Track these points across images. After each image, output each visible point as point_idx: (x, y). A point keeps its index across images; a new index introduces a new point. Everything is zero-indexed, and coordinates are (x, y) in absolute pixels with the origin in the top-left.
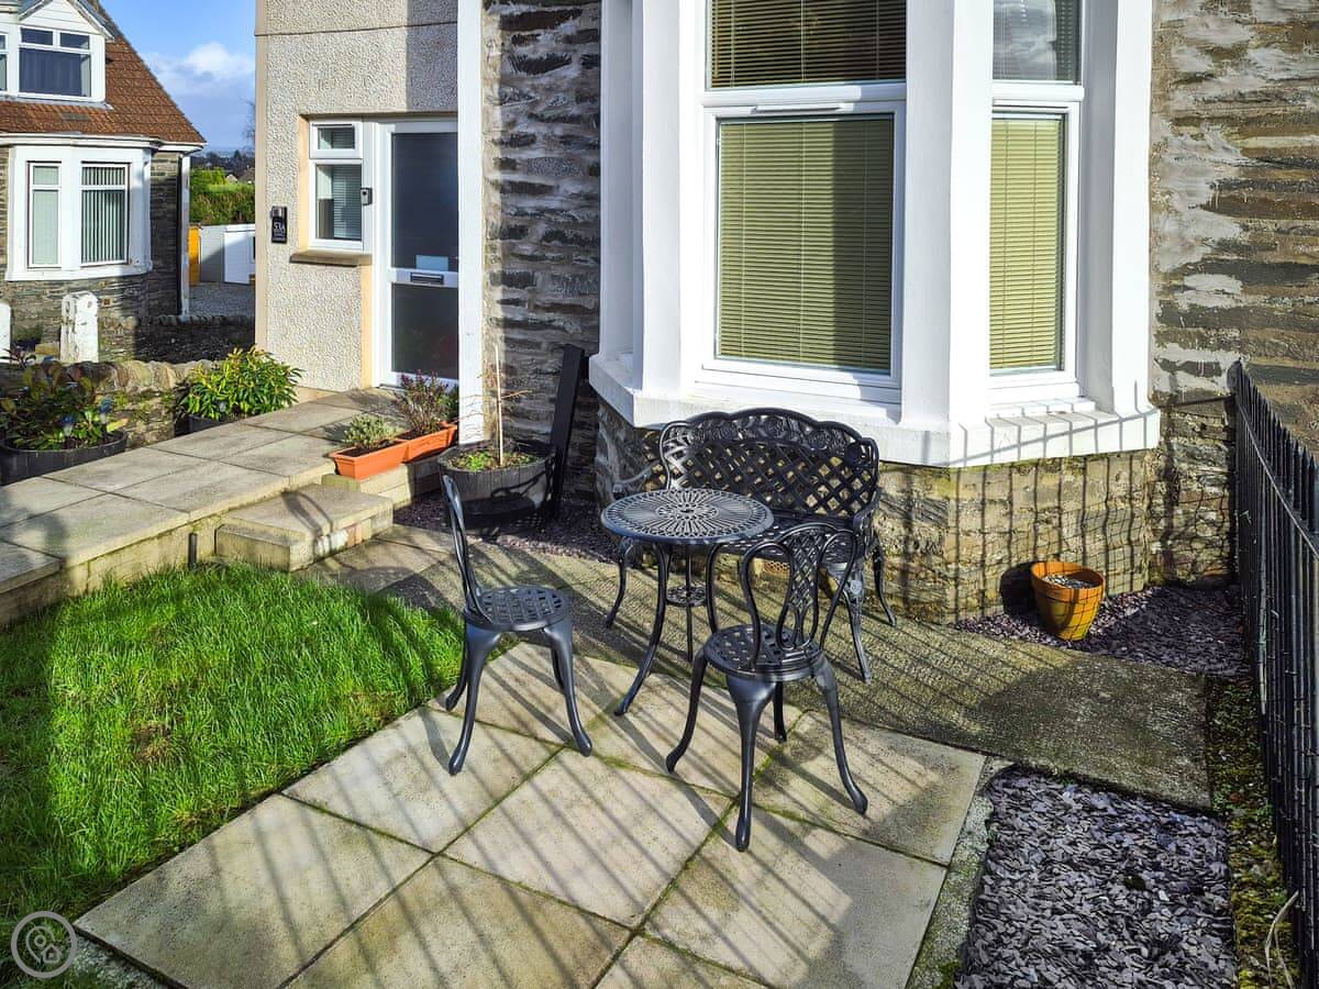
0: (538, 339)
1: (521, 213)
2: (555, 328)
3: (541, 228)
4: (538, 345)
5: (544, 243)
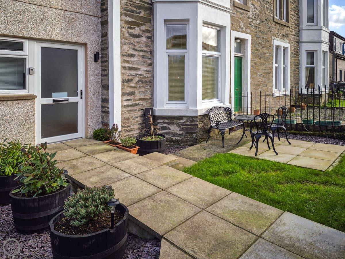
0: (136, 108)
1: (131, 75)
2: (140, 105)
3: (137, 79)
5: (137, 83)
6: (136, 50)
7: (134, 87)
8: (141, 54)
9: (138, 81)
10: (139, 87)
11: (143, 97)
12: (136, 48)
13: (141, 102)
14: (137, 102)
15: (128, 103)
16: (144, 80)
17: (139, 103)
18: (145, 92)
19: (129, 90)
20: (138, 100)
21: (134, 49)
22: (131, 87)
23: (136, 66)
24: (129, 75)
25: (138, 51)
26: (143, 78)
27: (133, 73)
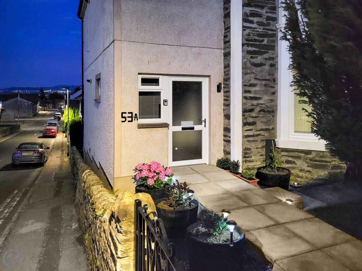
0: (257, 139)
1: (252, 105)
2: (261, 135)
3: (258, 109)
4: (257, 141)
5: (259, 113)
6: (258, 80)
7: (256, 117)
8: (264, 82)
9: (260, 111)
10: (261, 117)
11: (265, 128)
12: (258, 77)
13: (262, 133)
14: (259, 133)
15: (250, 133)
16: (266, 110)
17: (260, 134)
18: (267, 122)
19: (250, 120)
20: (259, 131)
21: (255, 78)
22: (253, 117)
23: (257, 96)
24: (250, 105)
25: (260, 80)
26: (265, 107)
27: (255, 102)
